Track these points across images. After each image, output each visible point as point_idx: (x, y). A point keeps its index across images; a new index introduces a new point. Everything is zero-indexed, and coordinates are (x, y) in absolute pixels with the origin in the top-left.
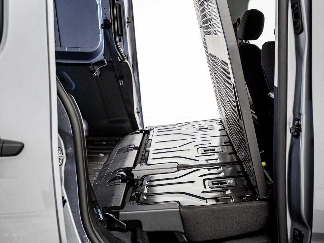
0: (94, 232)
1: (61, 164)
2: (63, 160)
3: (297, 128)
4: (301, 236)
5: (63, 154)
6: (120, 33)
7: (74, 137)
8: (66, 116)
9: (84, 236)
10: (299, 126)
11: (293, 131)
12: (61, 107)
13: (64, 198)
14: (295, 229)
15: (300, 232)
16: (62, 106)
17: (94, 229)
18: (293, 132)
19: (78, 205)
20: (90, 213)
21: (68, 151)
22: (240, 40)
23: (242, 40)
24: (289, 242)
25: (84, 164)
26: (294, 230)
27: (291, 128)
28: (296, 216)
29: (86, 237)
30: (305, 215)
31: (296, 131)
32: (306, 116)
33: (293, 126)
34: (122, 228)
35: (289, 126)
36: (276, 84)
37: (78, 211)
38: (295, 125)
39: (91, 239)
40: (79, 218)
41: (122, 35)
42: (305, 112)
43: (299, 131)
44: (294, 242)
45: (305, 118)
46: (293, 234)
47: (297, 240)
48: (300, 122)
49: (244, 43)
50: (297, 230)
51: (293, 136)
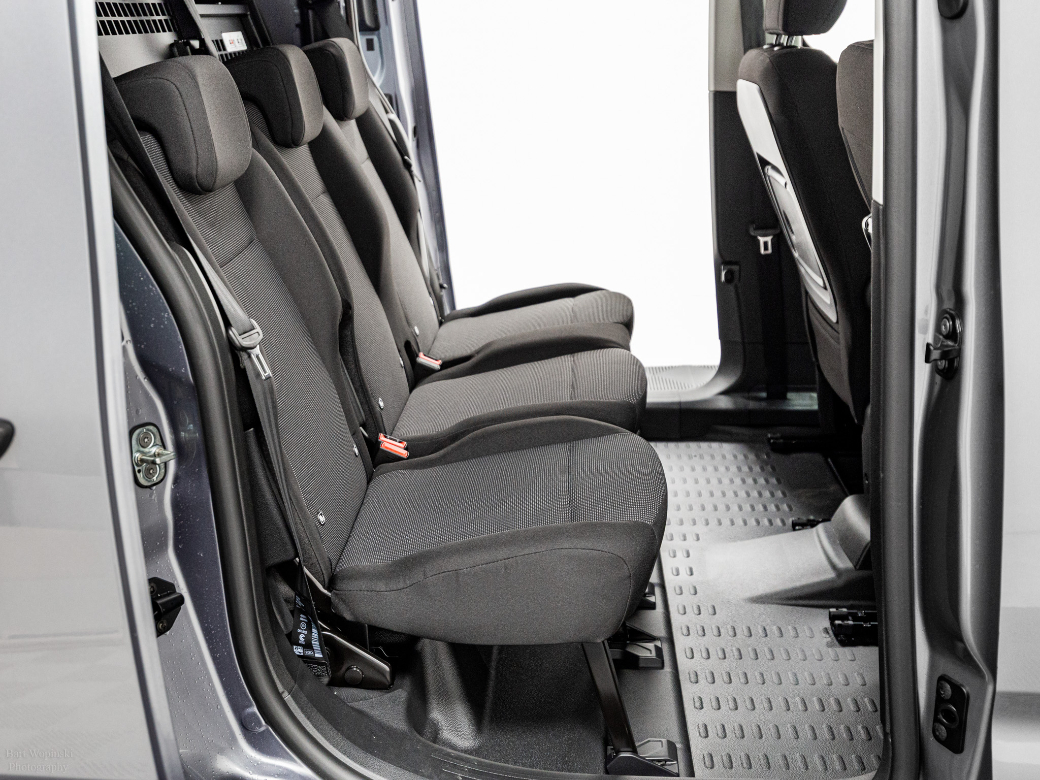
0: (279, 696)
1: (162, 480)
2: (166, 464)
3: (950, 343)
4: (961, 699)
5: (164, 446)
6: (368, 21)
7: (198, 389)
8: (168, 319)
9: (249, 710)
10: (955, 336)
11: (936, 354)
12: (151, 290)
13: (177, 591)
14: (943, 679)
15: (957, 688)
16: (153, 285)
17: (281, 688)
18: (935, 360)
19: (223, 609)
20: (263, 634)
21: (183, 434)
22: (771, 33)
23: (779, 35)
24: (922, 718)
25: (238, 477)
26: (940, 681)
27: (928, 345)
28: (945, 634)
29: (255, 714)
30: (973, 633)
31: (945, 355)
32: (978, 303)
33: (936, 339)
34: (377, 677)
35: (924, 336)
36: (878, 195)
37: (226, 631)
38: (941, 333)
39: (271, 720)
40: (230, 652)
41: (376, 28)
42: (977, 288)
43: (955, 354)
44: (936, 720)
45: (977, 308)
46: (935, 694)
47: (948, 714)
48: (958, 322)
49: (787, 47)
50: (949, 681)
51: (935, 370)
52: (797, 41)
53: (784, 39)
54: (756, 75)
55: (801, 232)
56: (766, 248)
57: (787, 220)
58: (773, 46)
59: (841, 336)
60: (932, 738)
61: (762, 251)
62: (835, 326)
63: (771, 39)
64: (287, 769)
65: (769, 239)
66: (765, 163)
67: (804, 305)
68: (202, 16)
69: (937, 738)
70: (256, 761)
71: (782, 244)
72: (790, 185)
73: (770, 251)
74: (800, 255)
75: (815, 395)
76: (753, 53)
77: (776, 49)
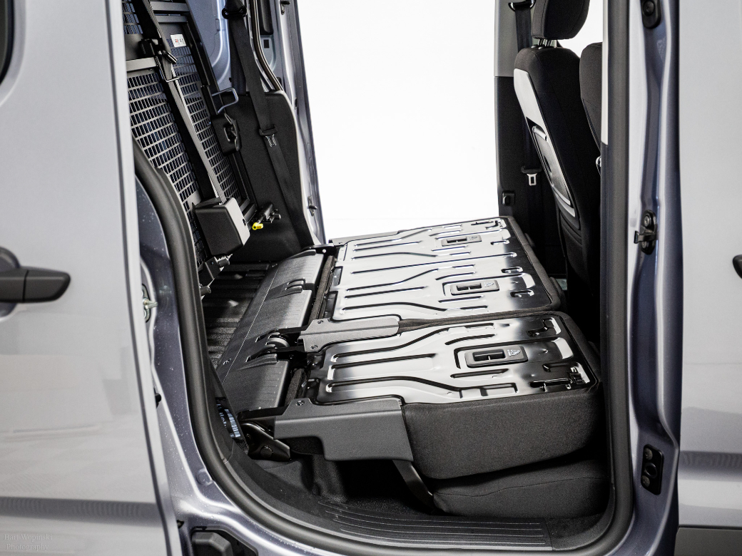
0: (221, 461)
2: (150, 310)
3: (650, 231)
4: (658, 459)
5: (149, 298)
6: (265, 28)
7: (172, 262)
8: (155, 216)
9: (201, 471)
10: (653, 227)
11: (641, 238)
12: (143, 198)
13: (157, 392)
14: (647, 446)
15: (656, 452)
16: (144, 195)
17: (222, 456)
18: (640, 242)
19: (186, 405)
20: (212, 421)
21: (161, 292)
22: (536, 38)
23: (541, 39)
24: (634, 473)
25: (197, 319)
26: (644, 448)
27: (636, 232)
28: (648, 419)
29: (205, 473)
30: (665, 415)
31: (647, 238)
32: (667, 206)
33: (641, 229)
34: (282, 453)
35: (634, 226)
36: (605, 139)
37: (187, 419)
38: (644, 226)
39: (215, 477)
40: (189, 433)
41: (271, 33)
42: (666, 197)
43: (653, 238)
44: (643, 474)
45: (667, 210)
46: (642, 458)
47: (650, 469)
48: (654, 218)
49: (547, 47)
50: (651, 448)
51: (641, 249)
52: (554, 43)
53: (545, 42)
54: (527, 65)
55: (556, 170)
56: (532, 182)
57: (547, 163)
58: (537, 46)
59: (582, 238)
60: (641, 486)
61: (530, 184)
62: (579, 232)
63: (536, 42)
64: (226, 509)
65: (534, 175)
66: (532, 124)
67: (558, 219)
68: (160, 23)
69: (644, 486)
70: (206, 504)
71: (543, 179)
72: (549, 139)
73: (535, 184)
74: (555, 186)
75: (565, 281)
76: (524, 51)
77: (540, 48)
